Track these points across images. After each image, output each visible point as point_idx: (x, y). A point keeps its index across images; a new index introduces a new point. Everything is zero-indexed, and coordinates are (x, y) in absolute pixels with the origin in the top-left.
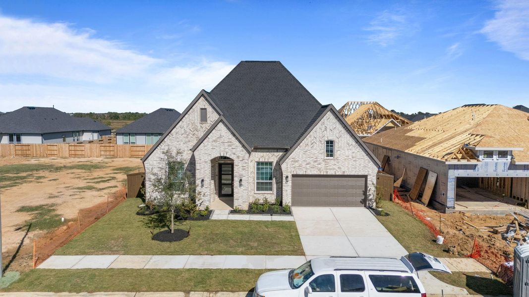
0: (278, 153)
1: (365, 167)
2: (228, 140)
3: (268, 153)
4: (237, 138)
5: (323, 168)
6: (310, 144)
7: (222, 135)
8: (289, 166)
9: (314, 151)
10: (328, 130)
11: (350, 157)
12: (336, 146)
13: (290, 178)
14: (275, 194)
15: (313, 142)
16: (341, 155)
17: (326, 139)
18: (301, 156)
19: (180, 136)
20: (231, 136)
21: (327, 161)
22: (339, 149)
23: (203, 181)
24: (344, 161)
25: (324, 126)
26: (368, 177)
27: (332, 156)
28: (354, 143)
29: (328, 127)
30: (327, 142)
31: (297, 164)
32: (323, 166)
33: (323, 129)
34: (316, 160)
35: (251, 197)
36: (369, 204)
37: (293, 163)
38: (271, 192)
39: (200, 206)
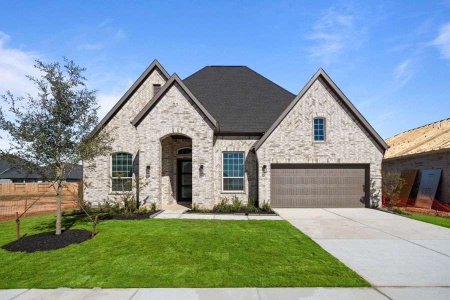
0: (251, 141)
1: (366, 152)
2: (184, 110)
3: (238, 141)
4: (197, 108)
5: (312, 154)
6: (293, 122)
7: (176, 103)
8: (266, 152)
9: (299, 132)
10: (317, 104)
11: (347, 140)
12: (328, 126)
13: (268, 169)
14: (248, 194)
15: (297, 119)
16: (335, 137)
17: (315, 116)
18: (282, 139)
19: (128, 119)
20: (188, 105)
21: (316, 145)
22: (332, 129)
23: (148, 167)
24: (338, 145)
25: (311, 99)
26: (371, 167)
27: (322, 138)
28: (351, 121)
29: (316, 100)
30: (316, 120)
31: (277, 150)
32: (311, 151)
33: (310, 103)
34: (302, 144)
35: (217, 198)
36: (373, 202)
37: (272, 148)
38: (242, 191)
39: (144, 203)
